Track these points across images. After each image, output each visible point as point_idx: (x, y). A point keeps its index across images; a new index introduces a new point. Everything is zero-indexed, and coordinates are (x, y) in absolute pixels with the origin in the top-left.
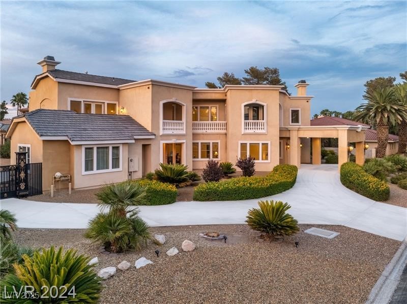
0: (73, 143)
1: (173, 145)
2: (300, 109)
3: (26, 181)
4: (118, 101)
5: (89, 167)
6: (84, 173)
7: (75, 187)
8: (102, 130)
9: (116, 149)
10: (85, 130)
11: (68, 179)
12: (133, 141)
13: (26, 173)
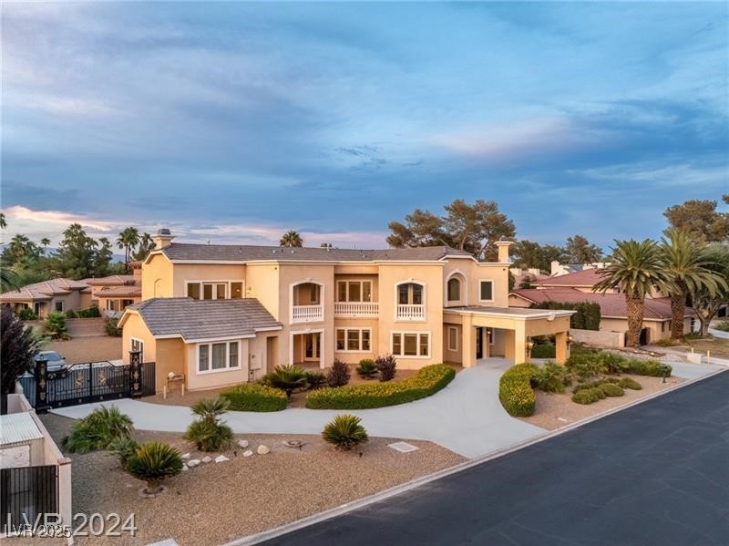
0: (186, 342)
1: (302, 337)
2: (492, 281)
3: (139, 381)
4: (245, 278)
5: (203, 366)
6: (198, 372)
7: (189, 388)
8: (220, 322)
9: (234, 345)
10: (201, 323)
11: (181, 379)
12: (254, 336)
13: (140, 373)
